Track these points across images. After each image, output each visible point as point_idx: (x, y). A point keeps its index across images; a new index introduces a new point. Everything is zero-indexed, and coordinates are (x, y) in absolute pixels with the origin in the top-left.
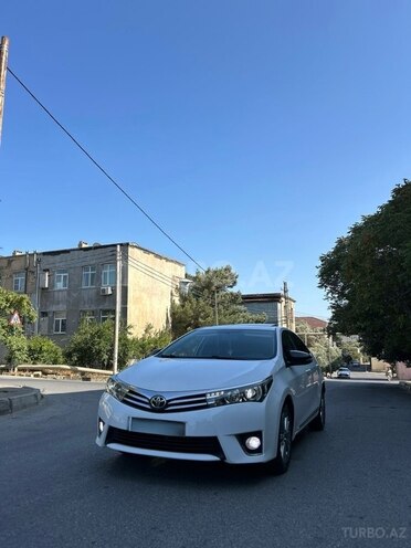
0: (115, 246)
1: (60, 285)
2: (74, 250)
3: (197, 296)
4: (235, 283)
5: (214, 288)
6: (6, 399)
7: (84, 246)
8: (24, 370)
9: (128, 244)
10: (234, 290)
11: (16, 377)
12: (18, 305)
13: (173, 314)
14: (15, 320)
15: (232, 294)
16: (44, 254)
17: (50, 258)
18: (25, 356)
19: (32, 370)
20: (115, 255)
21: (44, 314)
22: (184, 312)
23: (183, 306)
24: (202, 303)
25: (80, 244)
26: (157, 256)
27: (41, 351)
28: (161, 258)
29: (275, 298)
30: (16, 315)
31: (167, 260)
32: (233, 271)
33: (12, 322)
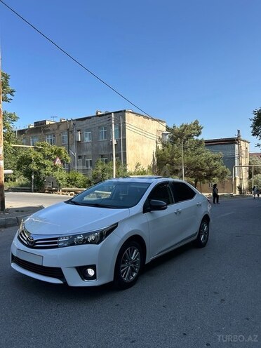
0: (111, 113)
1: (87, 140)
2: (93, 117)
3: (173, 144)
4: (200, 133)
5: (185, 137)
6: (15, 218)
7: (99, 113)
8: (65, 191)
9: (125, 111)
10: (200, 138)
11: (61, 195)
12: (58, 153)
13: (157, 156)
14: (58, 162)
15: (197, 140)
16: (77, 120)
17: (80, 122)
18: (65, 183)
19: (69, 191)
20: (111, 120)
21: (80, 157)
22: (164, 154)
23: (163, 150)
24: (176, 147)
25: (97, 113)
26: (145, 117)
27: (75, 180)
28: (148, 118)
29: (232, 141)
30: (58, 159)
31: (153, 119)
32: (199, 125)
33: (56, 163)
